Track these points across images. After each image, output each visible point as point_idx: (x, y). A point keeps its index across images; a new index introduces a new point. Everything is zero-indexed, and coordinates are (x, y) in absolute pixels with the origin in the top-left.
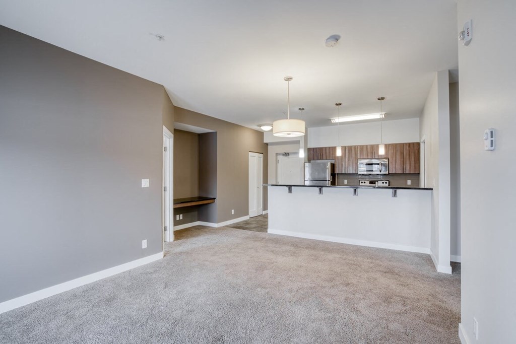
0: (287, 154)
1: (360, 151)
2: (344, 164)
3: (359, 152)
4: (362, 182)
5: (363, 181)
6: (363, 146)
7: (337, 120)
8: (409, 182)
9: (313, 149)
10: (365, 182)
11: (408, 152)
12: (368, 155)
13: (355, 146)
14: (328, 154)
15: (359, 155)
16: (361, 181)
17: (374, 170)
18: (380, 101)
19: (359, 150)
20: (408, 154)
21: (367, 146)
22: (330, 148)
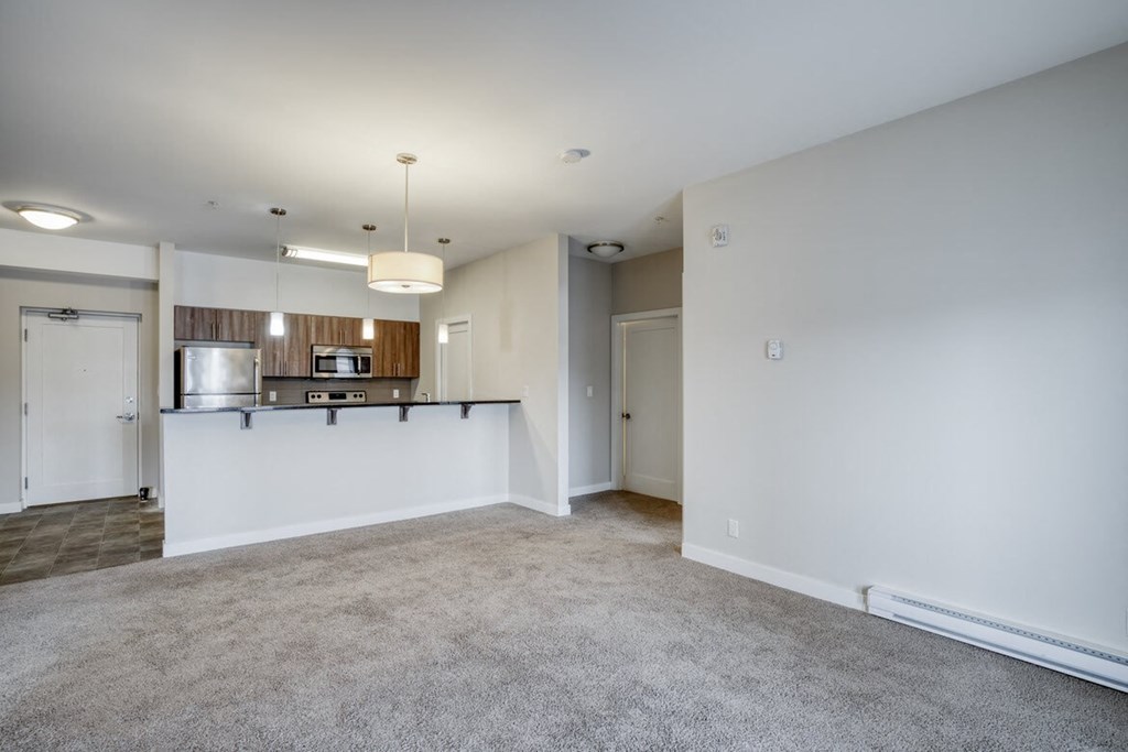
0: (68, 314)
1: (317, 328)
2: (278, 353)
3: (313, 329)
4: (313, 397)
5: (316, 394)
6: (323, 317)
7: (301, 252)
8: (396, 394)
9: (193, 309)
10: (319, 397)
11: (402, 338)
12: (332, 339)
13: (306, 316)
14: (236, 328)
15: (313, 335)
16: (310, 394)
17: (338, 369)
18: (441, 245)
19: (313, 324)
20: (402, 342)
21: (331, 318)
22: (242, 312)
